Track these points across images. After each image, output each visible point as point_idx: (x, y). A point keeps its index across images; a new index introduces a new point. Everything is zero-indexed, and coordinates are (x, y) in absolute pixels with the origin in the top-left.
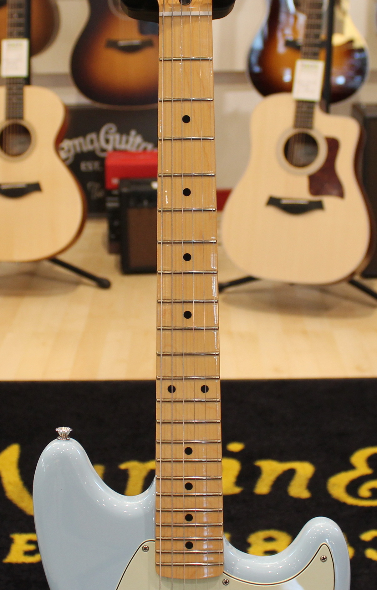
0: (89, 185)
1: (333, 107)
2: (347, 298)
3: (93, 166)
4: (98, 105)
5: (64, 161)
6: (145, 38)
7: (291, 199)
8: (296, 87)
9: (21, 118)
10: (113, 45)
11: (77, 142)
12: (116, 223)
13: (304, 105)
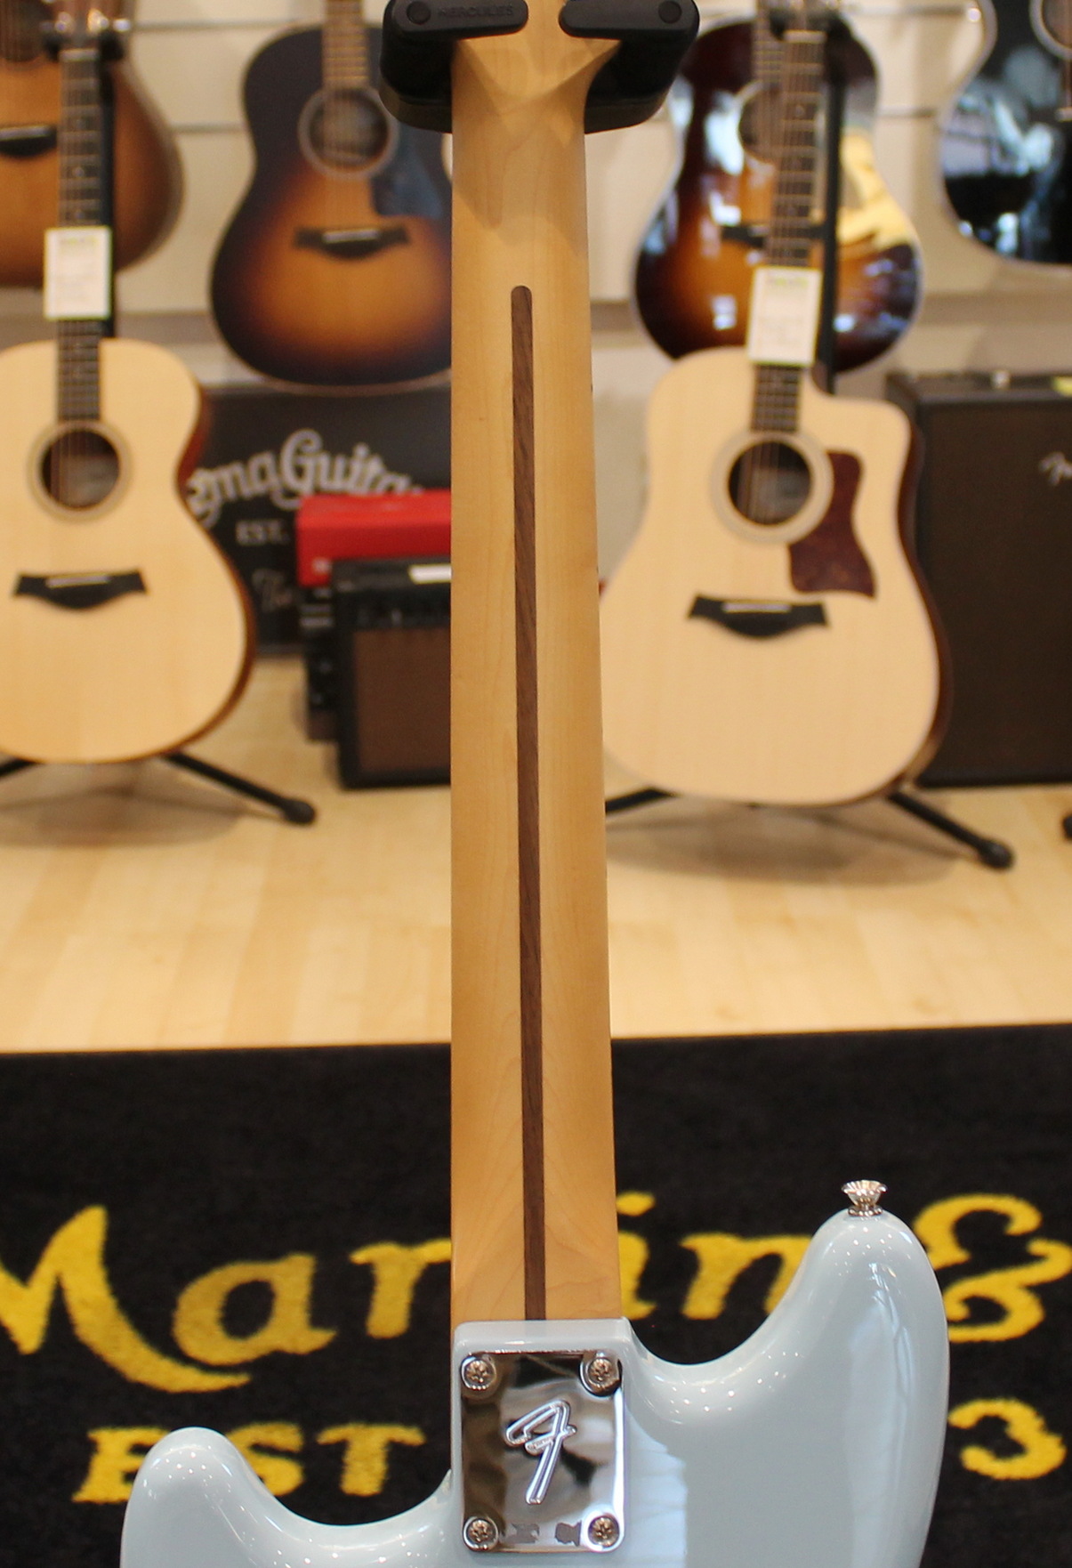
0: (258, 577)
1: (843, 381)
2: (883, 836)
3: (267, 531)
4: (280, 386)
5: (200, 519)
6: (388, 222)
7: (749, 601)
8: (755, 333)
9: (96, 416)
10: (311, 240)
11: (226, 474)
12: (325, 667)
13: (775, 376)
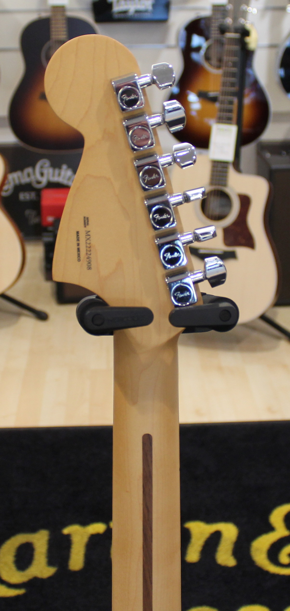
3: (30, 196)
7: (208, 249)
8: (212, 149)
13: (219, 165)
